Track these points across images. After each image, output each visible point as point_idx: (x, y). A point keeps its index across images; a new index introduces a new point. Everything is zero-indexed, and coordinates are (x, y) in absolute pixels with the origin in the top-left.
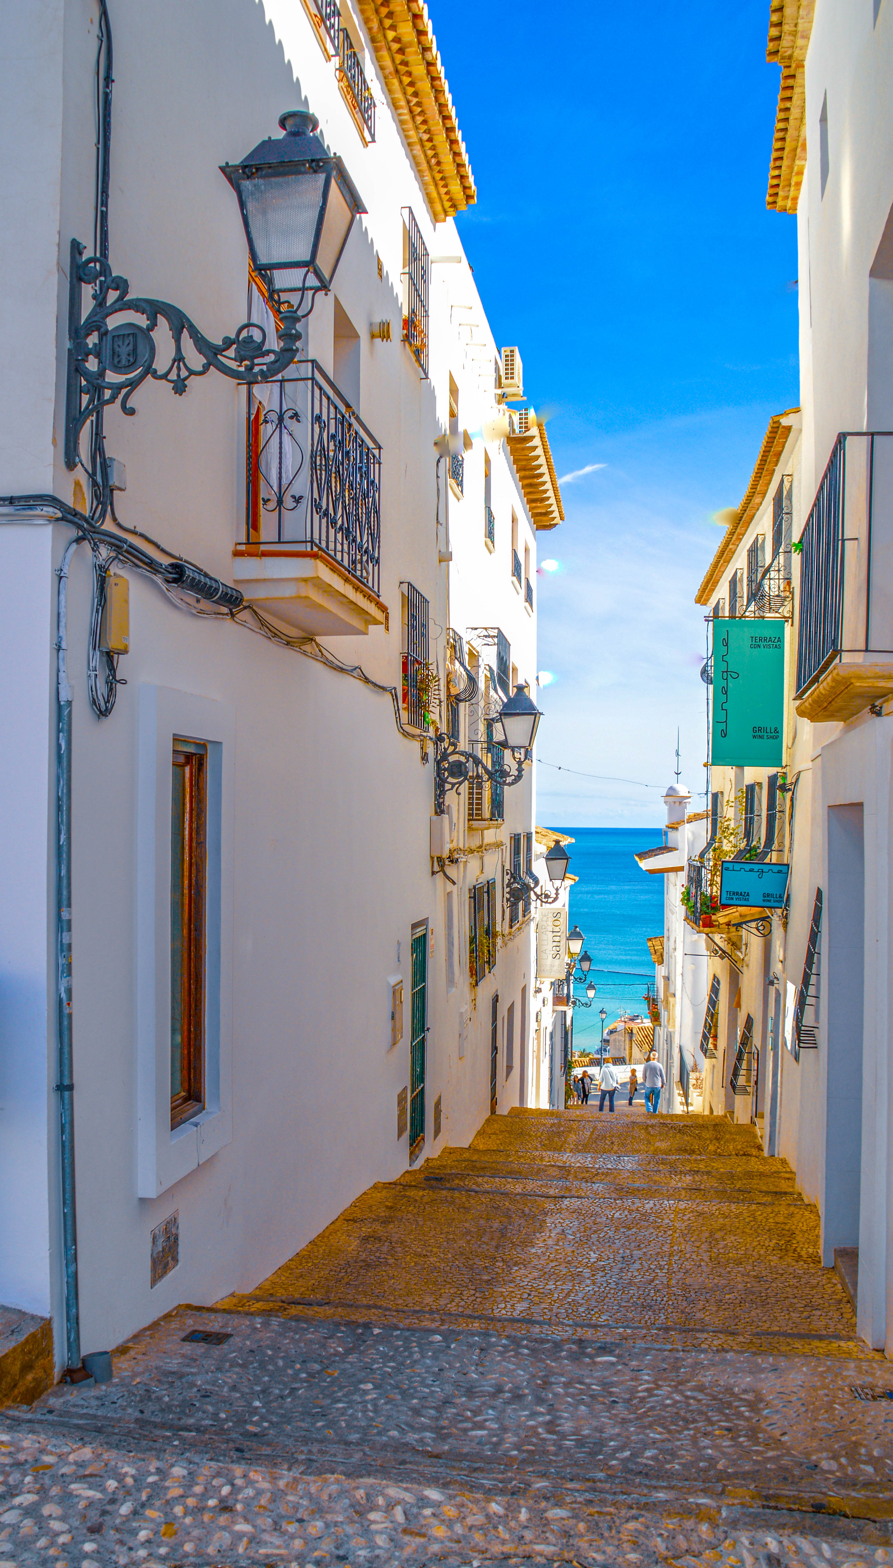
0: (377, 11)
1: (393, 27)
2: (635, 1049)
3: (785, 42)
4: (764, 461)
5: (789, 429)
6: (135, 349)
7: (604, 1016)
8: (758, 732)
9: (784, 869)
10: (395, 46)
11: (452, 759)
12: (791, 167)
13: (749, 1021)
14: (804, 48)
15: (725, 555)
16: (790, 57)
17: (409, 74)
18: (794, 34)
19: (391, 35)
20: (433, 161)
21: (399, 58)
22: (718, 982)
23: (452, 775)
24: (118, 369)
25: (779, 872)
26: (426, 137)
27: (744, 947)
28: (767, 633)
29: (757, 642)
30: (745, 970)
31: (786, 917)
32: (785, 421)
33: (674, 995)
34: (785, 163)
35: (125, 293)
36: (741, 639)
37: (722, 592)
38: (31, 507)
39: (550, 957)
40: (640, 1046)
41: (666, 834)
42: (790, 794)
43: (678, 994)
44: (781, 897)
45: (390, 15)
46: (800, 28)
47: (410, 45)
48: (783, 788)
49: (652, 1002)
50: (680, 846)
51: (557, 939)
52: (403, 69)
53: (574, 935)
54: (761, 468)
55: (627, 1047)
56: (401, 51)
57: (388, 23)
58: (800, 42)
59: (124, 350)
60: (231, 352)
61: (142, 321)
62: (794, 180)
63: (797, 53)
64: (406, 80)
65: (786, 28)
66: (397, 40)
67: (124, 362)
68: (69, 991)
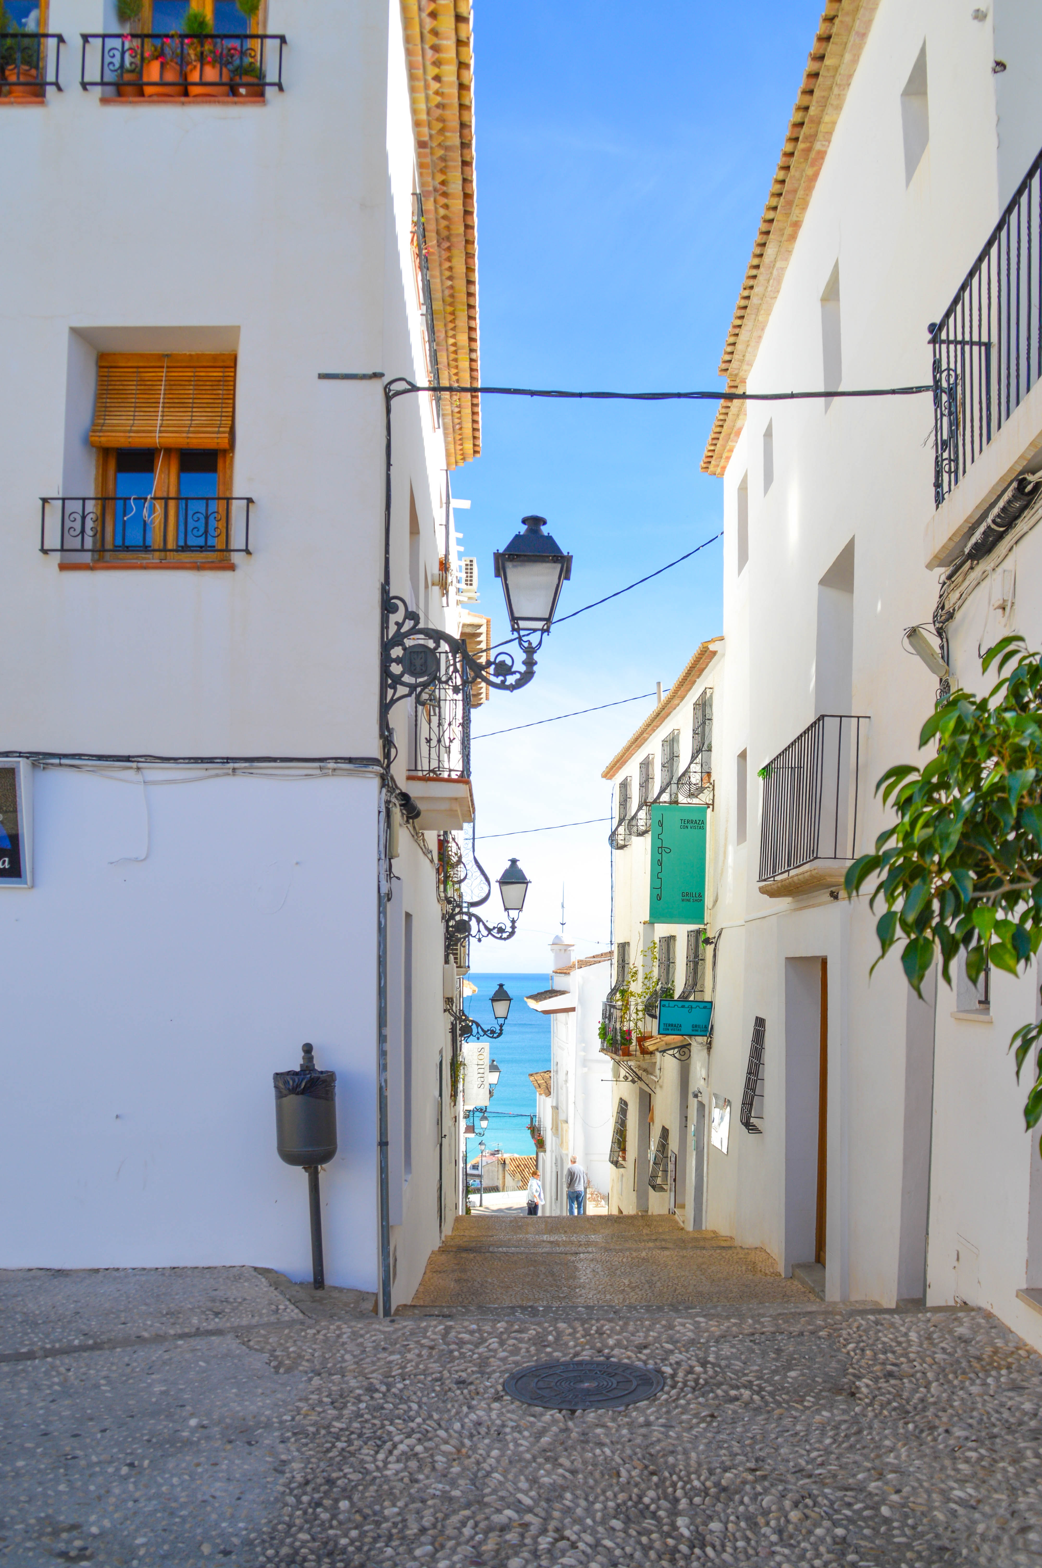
0: (445, 325)
1: (454, 336)
2: (508, 1178)
3: (734, 365)
4: (689, 673)
5: (714, 653)
6: (426, 662)
7: (483, 1147)
8: (686, 896)
9: (708, 1005)
10: (452, 349)
11: (458, 918)
12: (724, 446)
13: (665, 1132)
14: (748, 371)
15: (638, 740)
16: (736, 375)
17: (457, 367)
18: (742, 361)
19: (451, 341)
20: (458, 427)
21: (452, 356)
22: (626, 1104)
23: (459, 931)
24: (413, 674)
25: (705, 1007)
26: (457, 410)
27: (658, 1072)
28: (694, 817)
29: (687, 823)
30: (658, 1091)
31: (710, 1043)
32: (712, 647)
33: (567, 1122)
34: (720, 443)
35: (417, 622)
36: (673, 820)
37: (632, 770)
38: (367, 765)
39: (476, 1087)
40: (513, 1175)
41: (552, 979)
42: (713, 946)
43: (571, 1121)
44: (706, 1027)
45: (454, 329)
46: (747, 358)
47: (463, 348)
48: (707, 941)
49: (535, 1131)
50: (572, 989)
51: (481, 1071)
52: (453, 363)
53: (493, 1068)
54: (685, 679)
55: (501, 1177)
56: (456, 352)
57: (451, 333)
58: (745, 367)
59: (418, 662)
60: (492, 669)
61: (431, 644)
62: (725, 455)
63: (741, 374)
64: (454, 371)
65: (735, 356)
66: (455, 345)
67: (418, 670)
68: (386, 1081)
